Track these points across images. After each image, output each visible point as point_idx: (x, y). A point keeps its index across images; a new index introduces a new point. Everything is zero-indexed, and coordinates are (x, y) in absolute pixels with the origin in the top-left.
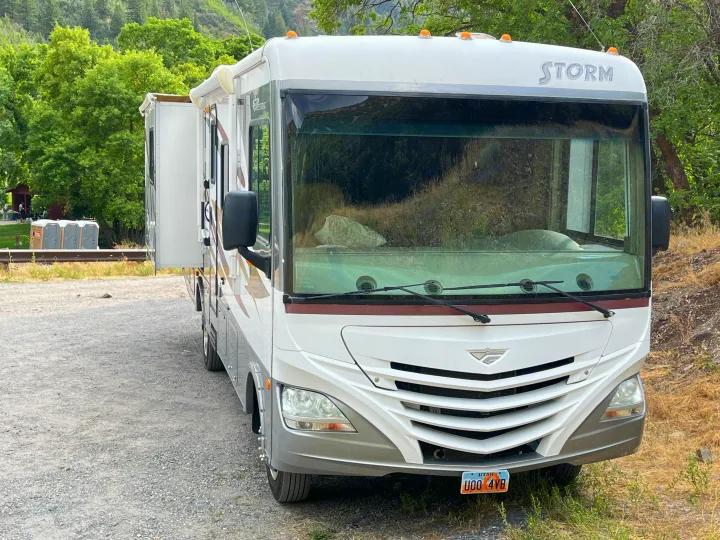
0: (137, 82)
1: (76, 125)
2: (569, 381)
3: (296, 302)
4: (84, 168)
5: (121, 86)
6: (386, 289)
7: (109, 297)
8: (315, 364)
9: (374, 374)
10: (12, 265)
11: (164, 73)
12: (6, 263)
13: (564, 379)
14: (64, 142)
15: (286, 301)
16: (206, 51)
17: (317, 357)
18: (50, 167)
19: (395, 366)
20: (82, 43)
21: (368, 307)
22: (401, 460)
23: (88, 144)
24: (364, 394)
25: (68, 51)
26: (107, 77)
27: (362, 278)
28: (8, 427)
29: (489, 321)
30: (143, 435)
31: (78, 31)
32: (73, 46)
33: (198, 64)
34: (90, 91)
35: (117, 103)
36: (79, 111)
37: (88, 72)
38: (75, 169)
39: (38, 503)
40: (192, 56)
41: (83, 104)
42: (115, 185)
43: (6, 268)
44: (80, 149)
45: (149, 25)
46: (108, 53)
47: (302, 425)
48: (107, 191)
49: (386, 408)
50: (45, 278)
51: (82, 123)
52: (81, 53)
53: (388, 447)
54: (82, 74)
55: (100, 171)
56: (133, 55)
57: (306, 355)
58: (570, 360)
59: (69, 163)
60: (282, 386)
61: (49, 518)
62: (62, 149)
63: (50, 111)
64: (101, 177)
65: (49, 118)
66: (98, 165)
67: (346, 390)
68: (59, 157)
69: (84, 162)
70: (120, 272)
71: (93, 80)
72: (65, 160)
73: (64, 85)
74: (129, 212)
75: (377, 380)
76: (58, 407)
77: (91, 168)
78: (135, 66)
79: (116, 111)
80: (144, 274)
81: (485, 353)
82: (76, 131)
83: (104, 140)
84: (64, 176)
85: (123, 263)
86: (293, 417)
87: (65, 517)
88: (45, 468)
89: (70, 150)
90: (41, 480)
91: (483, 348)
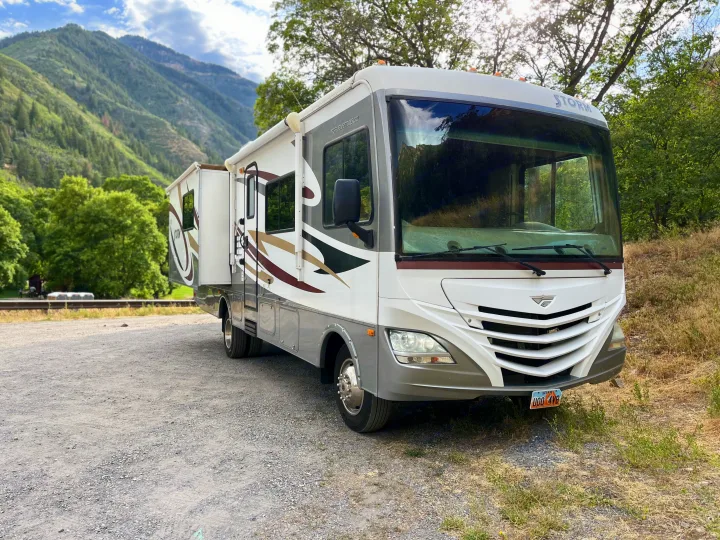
0: (118, 210)
1: (78, 235)
2: (590, 320)
3: (405, 259)
4: (83, 261)
5: (108, 211)
6: (475, 248)
7: (126, 326)
8: (423, 310)
9: (467, 315)
10: (50, 311)
11: (136, 204)
12: (47, 309)
13: (586, 320)
14: (69, 246)
15: (397, 259)
16: (158, 194)
17: (423, 304)
18: (61, 261)
19: (482, 309)
20: (82, 185)
21: (460, 263)
22: (489, 384)
23: (85, 246)
24: (463, 332)
25: (73, 190)
26: (100, 205)
27: (450, 243)
28: (104, 399)
29: (544, 273)
30: (215, 397)
31: (79, 178)
32: (77, 188)
33: (154, 201)
34: (88, 214)
35: (105, 222)
36: (81, 226)
37: (86, 202)
38: (77, 262)
39: (163, 449)
40: (150, 197)
41: (83, 222)
42: (103, 272)
43: (46, 313)
44: (80, 250)
45: (123, 179)
46: (99, 192)
47: (411, 360)
48: (98, 276)
49: (479, 343)
50: (75, 318)
51: (81, 234)
52: (82, 192)
53: (480, 374)
54: (82, 203)
55: (94, 262)
56: (115, 194)
57: (415, 302)
58: (589, 305)
59: (73, 258)
60: (389, 330)
61: (179, 459)
62: (69, 249)
63: (61, 227)
64: (95, 266)
65: (60, 231)
66: (93, 259)
67: (449, 329)
68: (66, 255)
69: (83, 257)
70: (126, 314)
71: (90, 207)
72: (71, 257)
73: (70, 211)
74: (113, 288)
75: (470, 321)
76: (136, 384)
77: (88, 261)
78: (117, 200)
79: (105, 226)
80: (142, 315)
81: (542, 299)
82: (78, 239)
83: (97, 244)
84: (70, 266)
85: (127, 309)
86: (403, 353)
87: (194, 457)
88: (153, 424)
89: (73, 250)
90: (154, 431)
91: (540, 294)
